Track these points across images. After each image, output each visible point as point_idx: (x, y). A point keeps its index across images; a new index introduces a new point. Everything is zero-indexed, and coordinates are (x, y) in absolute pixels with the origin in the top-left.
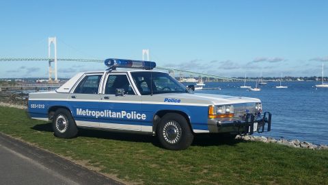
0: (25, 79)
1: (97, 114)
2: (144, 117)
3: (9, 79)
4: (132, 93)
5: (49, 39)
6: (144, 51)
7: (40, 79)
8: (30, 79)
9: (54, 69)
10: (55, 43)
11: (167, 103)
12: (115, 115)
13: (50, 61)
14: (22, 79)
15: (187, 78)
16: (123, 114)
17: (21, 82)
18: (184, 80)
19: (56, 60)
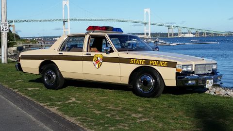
0: (44, 38)
3: (30, 38)
5: (63, 2)
6: (146, 10)
7: (56, 37)
8: (48, 37)
9: (68, 29)
10: (68, 5)
13: (64, 22)
14: (41, 37)
15: (185, 33)
17: (41, 40)
18: (182, 35)
19: (69, 20)
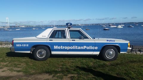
1: (68, 48)
2: (96, 48)
4: (87, 38)
11: (108, 42)
12: (79, 48)
16: (85, 47)
